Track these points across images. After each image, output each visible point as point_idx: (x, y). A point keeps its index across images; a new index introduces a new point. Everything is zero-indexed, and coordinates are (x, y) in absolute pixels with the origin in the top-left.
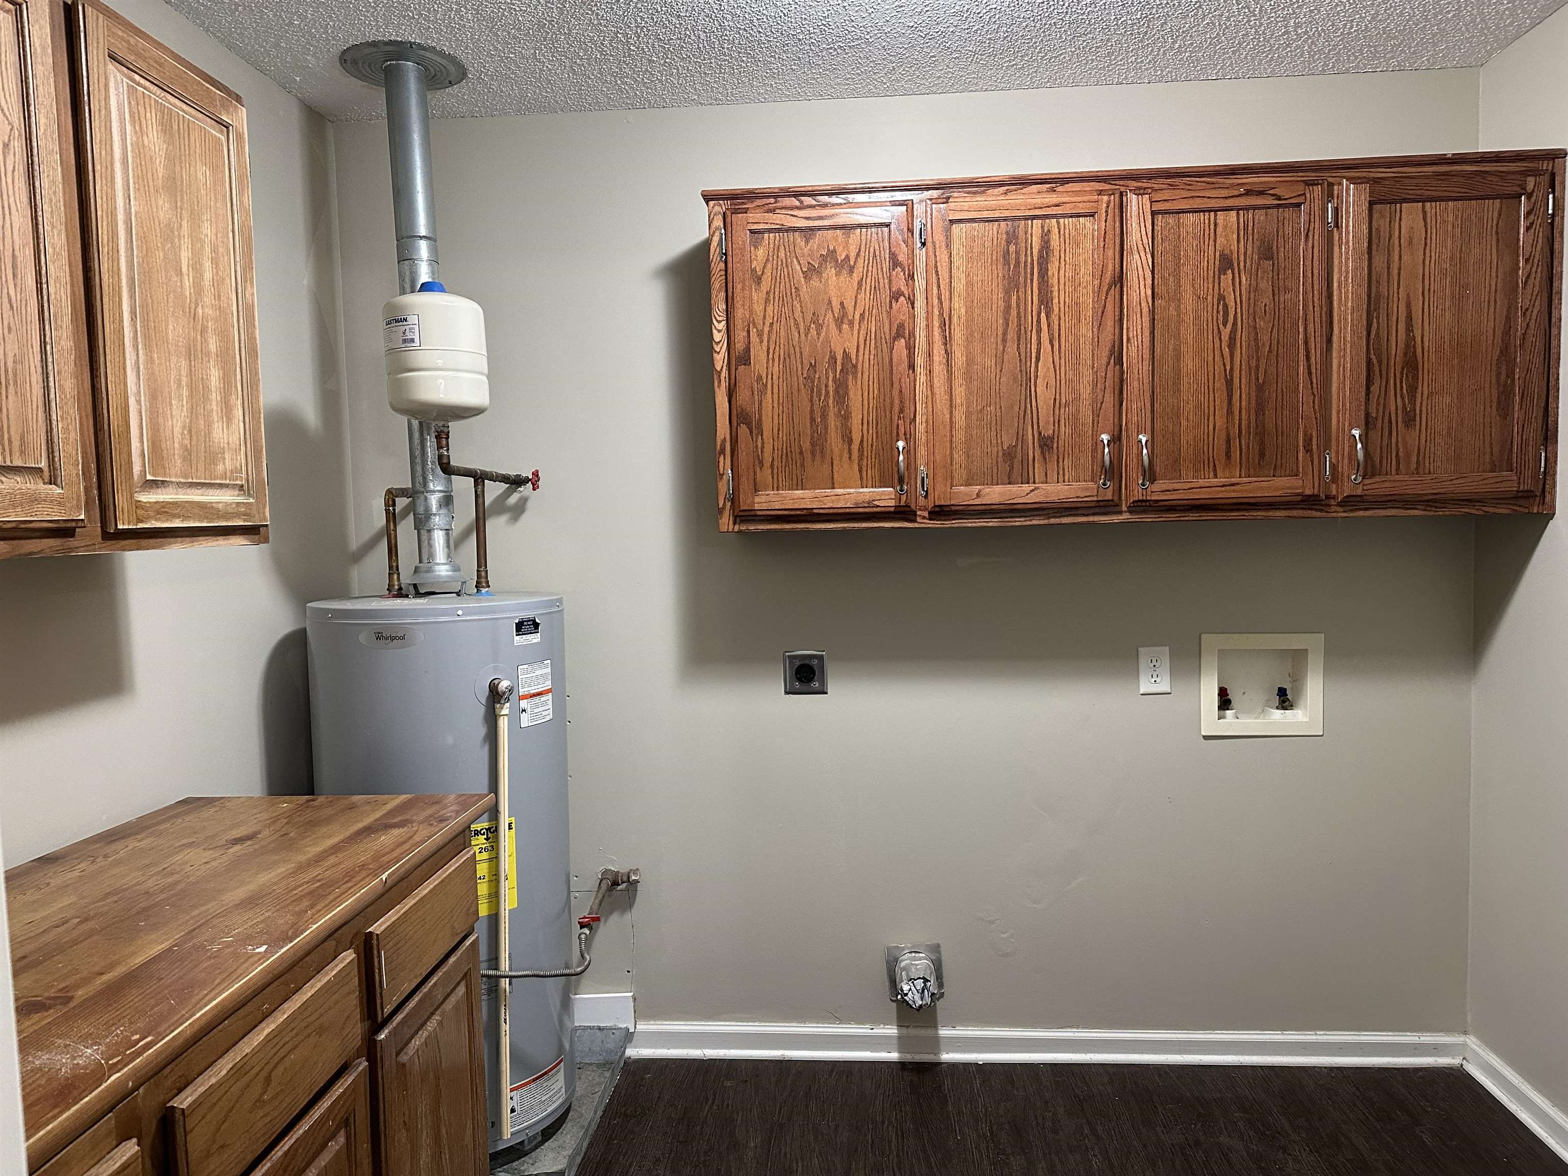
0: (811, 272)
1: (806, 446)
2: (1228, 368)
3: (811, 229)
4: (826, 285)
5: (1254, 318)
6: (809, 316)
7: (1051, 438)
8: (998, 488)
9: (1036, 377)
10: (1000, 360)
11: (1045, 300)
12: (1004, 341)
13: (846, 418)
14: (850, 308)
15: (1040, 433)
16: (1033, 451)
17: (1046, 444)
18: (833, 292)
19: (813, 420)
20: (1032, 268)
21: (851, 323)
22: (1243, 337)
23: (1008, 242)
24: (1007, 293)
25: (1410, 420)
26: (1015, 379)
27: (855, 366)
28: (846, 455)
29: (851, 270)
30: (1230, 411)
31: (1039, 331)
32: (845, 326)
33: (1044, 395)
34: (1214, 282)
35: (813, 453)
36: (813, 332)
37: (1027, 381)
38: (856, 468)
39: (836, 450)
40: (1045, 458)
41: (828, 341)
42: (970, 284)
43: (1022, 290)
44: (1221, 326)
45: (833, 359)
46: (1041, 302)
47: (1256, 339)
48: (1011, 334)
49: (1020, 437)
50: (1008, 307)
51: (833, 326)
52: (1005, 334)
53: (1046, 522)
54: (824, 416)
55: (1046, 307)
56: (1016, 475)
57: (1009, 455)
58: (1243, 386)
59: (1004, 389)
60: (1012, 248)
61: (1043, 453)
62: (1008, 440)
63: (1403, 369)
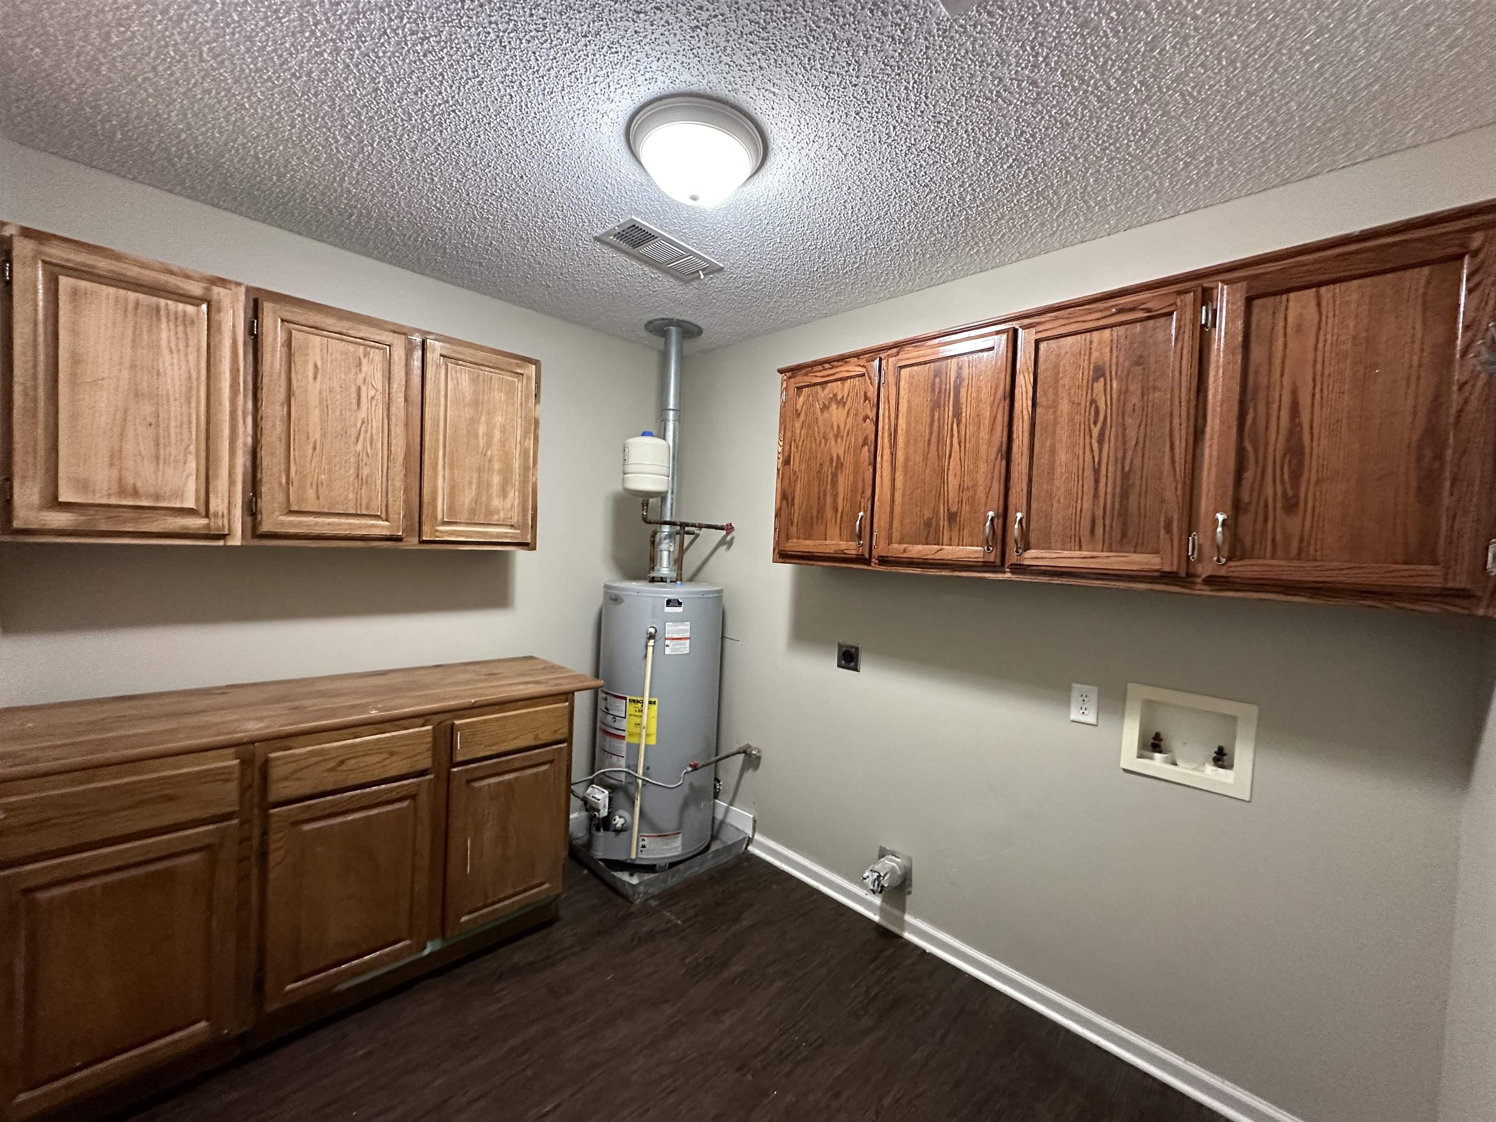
0: (825, 408)
1: (815, 514)
2: (1097, 460)
3: (827, 382)
4: (831, 415)
5: (1123, 416)
6: (821, 434)
7: (956, 514)
8: (919, 547)
9: (948, 469)
10: (926, 458)
11: (957, 415)
12: (929, 444)
13: (835, 496)
14: (842, 426)
15: (948, 510)
16: (944, 522)
17: (952, 517)
18: (834, 419)
19: (819, 498)
20: (950, 393)
21: (842, 437)
22: (1111, 434)
23: (935, 376)
24: (933, 411)
25: (1291, 506)
26: (934, 470)
27: (842, 464)
28: (833, 521)
29: (844, 406)
30: (1096, 496)
31: (952, 436)
32: (839, 440)
33: (953, 482)
34: (1087, 389)
35: (817, 518)
36: (823, 444)
37: (942, 473)
38: (838, 529)
39: (829, 518)
40: (951, 527)
41: (829, 450)
42: (909, 408)
43: (942, 409)
44: (1092, 426)
45: (832, 460)
46: (954, 416)
47: (1124, 435)
48: (934, 439)
49: (936, 512)
50: (932, 421)
51: (833, 441)
52: (929, 440)
53: (950, 574)
54: (825, 495)
55: (957, 419)
56: (931, 538)
57: (928, 524)
58: (1109, 475)
59: (927, 479)
60: (937, 380)
61: (950, 524)
62: (927, 514)
63: (1285, 455)
